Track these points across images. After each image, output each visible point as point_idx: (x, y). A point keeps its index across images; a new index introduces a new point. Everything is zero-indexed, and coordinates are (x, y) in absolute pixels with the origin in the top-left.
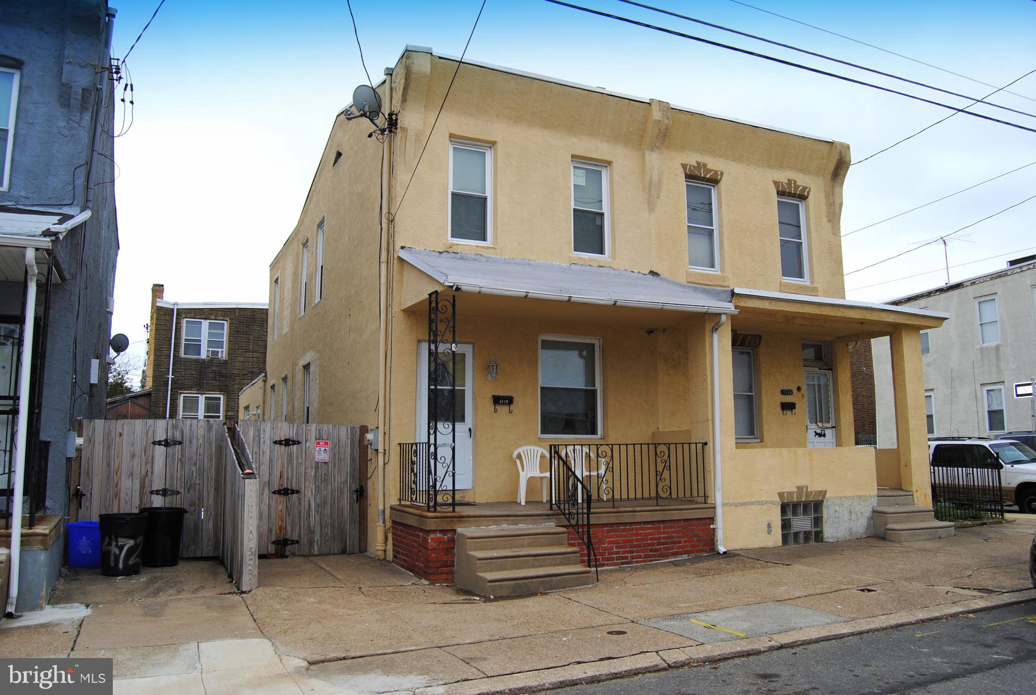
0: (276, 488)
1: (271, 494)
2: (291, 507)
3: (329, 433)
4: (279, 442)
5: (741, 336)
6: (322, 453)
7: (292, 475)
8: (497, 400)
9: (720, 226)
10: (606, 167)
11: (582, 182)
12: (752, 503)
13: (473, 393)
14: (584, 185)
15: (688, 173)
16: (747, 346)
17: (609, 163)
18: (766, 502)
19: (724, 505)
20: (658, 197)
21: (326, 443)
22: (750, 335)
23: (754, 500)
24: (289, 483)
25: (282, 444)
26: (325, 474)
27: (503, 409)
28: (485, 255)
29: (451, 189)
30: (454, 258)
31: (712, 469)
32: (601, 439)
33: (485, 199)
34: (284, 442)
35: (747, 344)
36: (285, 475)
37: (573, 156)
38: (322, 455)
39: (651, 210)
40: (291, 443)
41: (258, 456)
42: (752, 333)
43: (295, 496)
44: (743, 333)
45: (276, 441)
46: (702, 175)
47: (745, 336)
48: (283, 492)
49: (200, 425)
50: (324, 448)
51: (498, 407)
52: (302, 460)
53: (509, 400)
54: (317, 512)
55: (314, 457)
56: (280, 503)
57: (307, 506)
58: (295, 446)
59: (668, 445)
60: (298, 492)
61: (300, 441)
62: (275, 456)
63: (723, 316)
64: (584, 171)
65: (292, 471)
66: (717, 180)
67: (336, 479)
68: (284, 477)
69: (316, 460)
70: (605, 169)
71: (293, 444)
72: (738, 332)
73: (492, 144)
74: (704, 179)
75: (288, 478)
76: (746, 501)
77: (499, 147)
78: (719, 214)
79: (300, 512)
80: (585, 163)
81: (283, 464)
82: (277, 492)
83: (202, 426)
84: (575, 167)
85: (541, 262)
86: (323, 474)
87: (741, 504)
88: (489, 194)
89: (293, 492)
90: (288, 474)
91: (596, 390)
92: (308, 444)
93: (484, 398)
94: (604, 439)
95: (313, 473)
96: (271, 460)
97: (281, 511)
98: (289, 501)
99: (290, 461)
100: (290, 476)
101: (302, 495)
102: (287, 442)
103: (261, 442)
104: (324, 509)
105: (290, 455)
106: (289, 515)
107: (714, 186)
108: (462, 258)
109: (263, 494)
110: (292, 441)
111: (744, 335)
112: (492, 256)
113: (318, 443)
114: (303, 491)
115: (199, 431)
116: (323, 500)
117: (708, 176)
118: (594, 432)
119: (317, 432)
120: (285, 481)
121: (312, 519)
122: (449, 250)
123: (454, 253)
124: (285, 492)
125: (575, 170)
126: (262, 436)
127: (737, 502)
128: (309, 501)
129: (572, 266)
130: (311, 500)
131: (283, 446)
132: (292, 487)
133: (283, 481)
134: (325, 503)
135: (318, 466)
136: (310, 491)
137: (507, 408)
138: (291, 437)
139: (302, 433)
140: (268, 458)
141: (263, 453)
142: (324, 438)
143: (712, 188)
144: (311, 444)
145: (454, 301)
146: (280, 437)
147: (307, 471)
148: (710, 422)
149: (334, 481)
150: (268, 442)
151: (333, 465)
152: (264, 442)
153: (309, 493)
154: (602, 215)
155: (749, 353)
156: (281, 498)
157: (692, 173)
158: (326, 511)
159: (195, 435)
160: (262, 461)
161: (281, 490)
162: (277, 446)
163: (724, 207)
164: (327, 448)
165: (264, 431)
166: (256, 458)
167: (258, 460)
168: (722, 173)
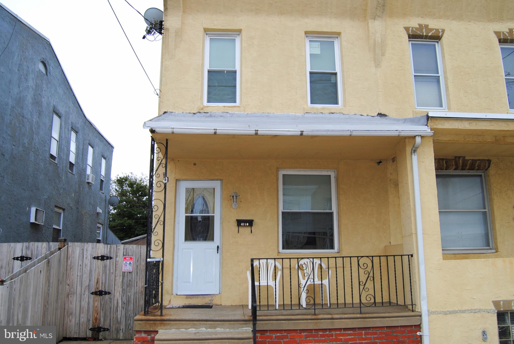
0: (93, 290)
1: (90, 294)
2: (104, 304)
3: (134, 251)
4: (97, 258)
5: (470, 161)
6: (128, 265)
7: (106, 281)
8: (239, 222)
9: (445, 72)
10: (337, 38)
11: (317, 51)
12: (464, 312)
13: (221, 218)
14: (319, 53)
15: (411, 33)
16: (477, 170)
17: (339, 34)
18: (480, 311)
19: (430, 313)
20: (383, 54)
21: (131, 258)
22: (479, 160)
23: (465, 308)
24: (103, 287)
25: (99, 259)
26: (130, 280)
27: (245, 230)
28: (230, 112)
29: (207, 67)
30: (204, 116)
31: (417, 280)
32: (338, 252)
33: (235, 72)
34: (100, 258)
35: (476, 168)
36: (101, 281)
37: (306, 33)
38: (127, 267)
39: (378, 64)
40: (105, 258)
41: (81, 267)
42: (481, 158)
43: (107, 296)
44: (472, 158)
45: (95, 257)
46: (425, 34)
47: (474, 161)
48: (98, 293)
49: (43, 246)
50: (129, 262)
51: (241, 229)
52: (113, 270)
53: (251, 223)
54: (123, 308)
55: (121, 268)
56: (97, 301)
57: (116, 304)
58: (108, 260)
59: (371, 258)
60: (109, 293)
61: (112, 257)
62: (93, 267)
63: (417, 138)
64: (319, 43)
65: (106, 279)
66: (439, 36)
67: (138, 285)
68: (99, 282)
69: (123, 270)
70: (337, 39)
71: (107, 259)
72: (466, 158)
73: (239, 31)
74: (426, 37)
75: (102, 283)
76: (457, 309)
77: (243, 33)
78: (443, 63)
79: (110, 308)
80: (320, 37)
81: (99, 273)
82: (95, 293)
83: (44, 247)
84: (310, 41)
85: (278, 114)
86: (128, 280)
87: (451, 313)
88: (238, 68)
89: (106, 293)
90: (102, 280)
91: (333, 212)
92: (118, 259)
93: (229, 222)
94: (339, 252)
95: (121, 280)
96: (91, 271)
97: (97, 306)
98: (103, 300)
99: (105, 271)
100: (104, 282)
101: (112, 296)
102: (103, 258)
103: (84, 258)
104: (128, 306)
105: (105, 267)
106: (102, 310)
107: (438, 42)
108: (211, 116)
109: (85, 294)
110: (106, 257)
111: (472, 160)
112: (236, 113)
113: (125, 258)
114: (113, 293)
115: (43, 250)
116: (127, 299)
117: (430, 34)
118: (332, 247)
119: (125, 250)
120: (101, 285)
121: (119, 313)
122: (201, 111)
123: (205, 113)
124: (99, 293)
125: (311, 43)
126: (85, 253)
127: (446, 310)
128: (118, 300)
129: (306, 114)
130: (119, 299)
131: (100, 261)
132: (105, 290)
133: (99, 284)
134: (129, 301)
135: (124, 274)
136: (119, 292)
137: (249, 229)
138: (105, 255)
139: (114, 250)
140: (89, 269)
141: (86, 265)
142: (130, 255)
143: (436, 44)
144: (120, 258)
145: (167, 143)
146: (98, 254)
147: (116, 278)
148: (414, 235)
149: (137, 286)
150: (89, 258)
151: (136, 274)
152: (86, 258)
153: (117, 295)
154: (335, 74)
155: (481, 176)
156: (98, 298)
157: (414, 33)
158: (130, 308)
159: (40, 253)
160: (85, 271)
161: (97, 292)
162: (95, 261)
163: (447, 57)
164: (131, 262)
165: (87, 250)
166: (80, 269)
167: (81, 270)
168: (443, 31)
